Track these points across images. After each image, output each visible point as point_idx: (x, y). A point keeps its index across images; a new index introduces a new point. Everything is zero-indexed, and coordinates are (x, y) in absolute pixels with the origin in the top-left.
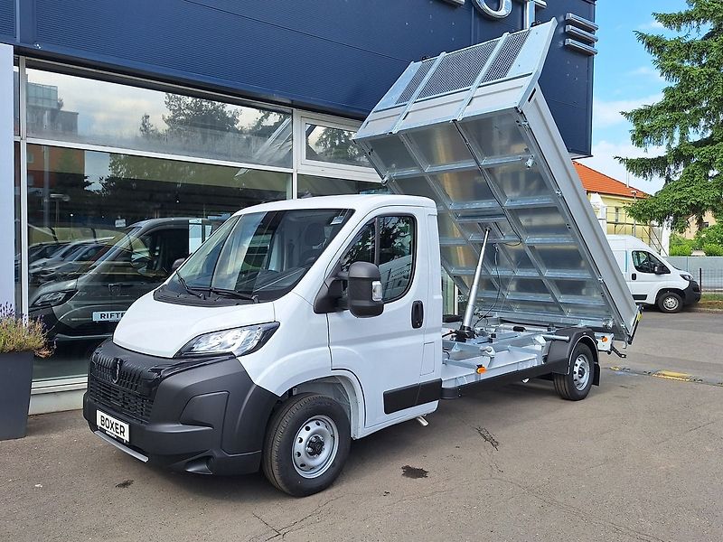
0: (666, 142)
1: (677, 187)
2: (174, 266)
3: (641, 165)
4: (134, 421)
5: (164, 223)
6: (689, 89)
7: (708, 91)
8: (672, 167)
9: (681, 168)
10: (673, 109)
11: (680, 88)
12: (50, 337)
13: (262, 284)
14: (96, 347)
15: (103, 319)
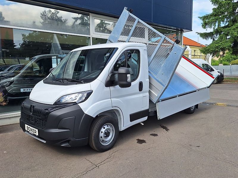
0: (213, 27)
1: (217, 42)
2: (50, 71)
3: (205, 35)
4: (40, 128)
5: (43, 57)
6: (221, 9)
7: (227, 9)
8: (215, 36)
9: (218, 36)
10: (215, 15)
11: (218, 8)
12: (6, 98)
13: (84, 77)
14: (23, 101)
15: (24, 91)
